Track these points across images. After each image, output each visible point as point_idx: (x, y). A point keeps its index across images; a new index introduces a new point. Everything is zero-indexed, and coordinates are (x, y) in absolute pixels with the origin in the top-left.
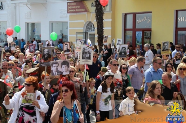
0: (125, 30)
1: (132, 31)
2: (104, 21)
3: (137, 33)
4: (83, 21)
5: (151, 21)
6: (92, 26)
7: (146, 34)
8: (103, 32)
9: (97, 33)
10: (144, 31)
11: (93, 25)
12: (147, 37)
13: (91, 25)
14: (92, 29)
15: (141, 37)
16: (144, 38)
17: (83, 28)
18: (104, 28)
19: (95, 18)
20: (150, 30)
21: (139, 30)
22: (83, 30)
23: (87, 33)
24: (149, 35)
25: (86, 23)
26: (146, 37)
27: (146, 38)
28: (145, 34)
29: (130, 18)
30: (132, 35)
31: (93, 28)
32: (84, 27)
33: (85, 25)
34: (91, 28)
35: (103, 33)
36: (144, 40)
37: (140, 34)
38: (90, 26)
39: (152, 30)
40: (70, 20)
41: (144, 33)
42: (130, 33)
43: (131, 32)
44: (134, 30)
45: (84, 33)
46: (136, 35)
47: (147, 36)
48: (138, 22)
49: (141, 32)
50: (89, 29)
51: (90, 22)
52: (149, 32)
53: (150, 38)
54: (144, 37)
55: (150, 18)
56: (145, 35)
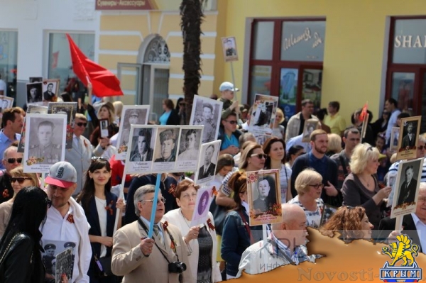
0: (253, 63)
1: (270, 68)
2: (202, 36)
3: (284, 72)
4: (138, 33)
5: (323, 41)
6: (163, 48)
7: (310, 77)
8: (199, 65)
9: (184, 68)
10: (303, 67)
11: (166, 46)
12: (312, 84)
13: (160, 46)
14: (163, 55)
15: (296, 84)
16: (304, 87)
17: (136, 53)
18: (201, 56)
19: (180, 27)
20: (319, 66)
21: (290, 65)
22: (139, 57)
23: (149, 66)
24: (316, 81)
25: (146, 39)
26: (308, 83)
27: (308, 87)
28: (307, 76)
29: (265, 32)
30: (269, 77)
31: (165, 53)
32: (140, 50)
33: (142, 44)
34: (160, 53)
35: (200, 69)
36: (303, 92)
37: (291, 76)
38: (156, 46)
39: (325, 65)
40: (102, 28)
41: (304, 74)
42: (264, 73)
43: (267, 70)
44: (277, 63)
45: (140, 67)
46: (282, 78)
47: (312, 81)
48: (287, 43)
49: (296, 71)
50: (154, 55)
51: (158, 37)
52: (316, 72)
53: (317, 88)
54: (304, 84)
55: (322, 34)
56: (306, 79)
